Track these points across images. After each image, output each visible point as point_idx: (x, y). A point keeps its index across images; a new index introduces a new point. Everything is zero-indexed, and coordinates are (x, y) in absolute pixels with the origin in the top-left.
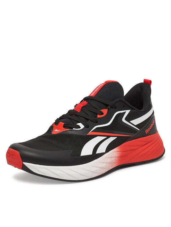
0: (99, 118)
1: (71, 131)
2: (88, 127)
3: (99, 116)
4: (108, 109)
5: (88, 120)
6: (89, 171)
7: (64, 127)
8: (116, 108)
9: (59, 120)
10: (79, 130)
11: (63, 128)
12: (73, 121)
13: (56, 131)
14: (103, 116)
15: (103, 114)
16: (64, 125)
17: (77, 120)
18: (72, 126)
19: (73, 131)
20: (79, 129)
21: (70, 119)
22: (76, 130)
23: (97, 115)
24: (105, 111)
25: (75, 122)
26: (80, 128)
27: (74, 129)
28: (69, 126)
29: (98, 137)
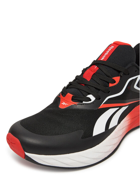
0: (111, 87)
1: (81, 104)
2: (100, 99)
3: (111, 85)
4: (121, 76)
5: (99, 90)
6: (102, 152)
7: (73, 99)
8: (128, 74)
9: (67, 89)
10: (90, 104)
11: (72, 102)
12: (83, 92)
13: (64, 104)
14: (115, 84)
15: (115, 82)
16: (73, 97)
17: (87, 91)
18: (81, 99)
19: (83, 105)
20: (90, 102)
21: (78, 89)
22: (86, 104)
23: (109, 83)
24: (117, 79)
25: (84, 93)
26: (90, 100)
27: (84, 102)
28: (78, 99)
29: (110, 109)
